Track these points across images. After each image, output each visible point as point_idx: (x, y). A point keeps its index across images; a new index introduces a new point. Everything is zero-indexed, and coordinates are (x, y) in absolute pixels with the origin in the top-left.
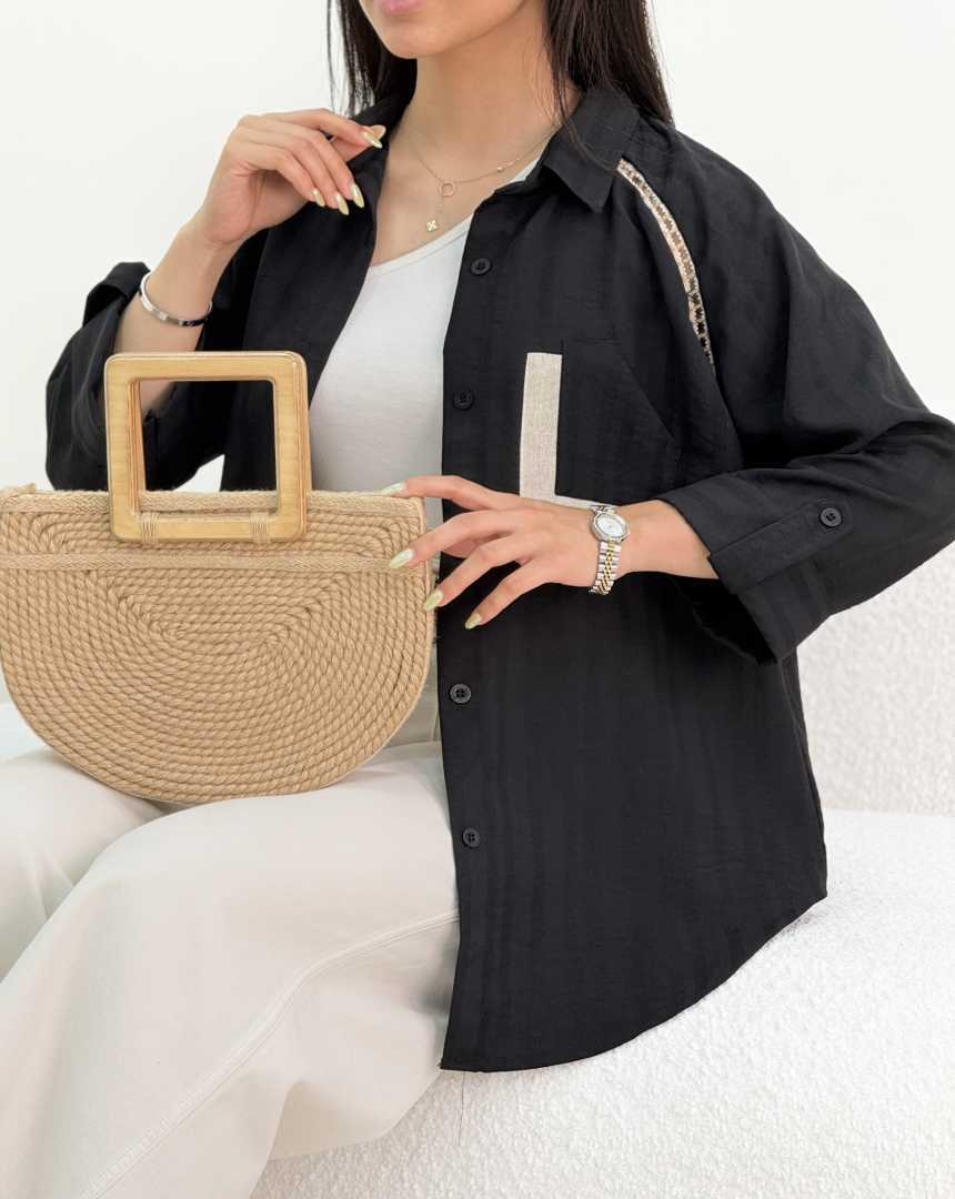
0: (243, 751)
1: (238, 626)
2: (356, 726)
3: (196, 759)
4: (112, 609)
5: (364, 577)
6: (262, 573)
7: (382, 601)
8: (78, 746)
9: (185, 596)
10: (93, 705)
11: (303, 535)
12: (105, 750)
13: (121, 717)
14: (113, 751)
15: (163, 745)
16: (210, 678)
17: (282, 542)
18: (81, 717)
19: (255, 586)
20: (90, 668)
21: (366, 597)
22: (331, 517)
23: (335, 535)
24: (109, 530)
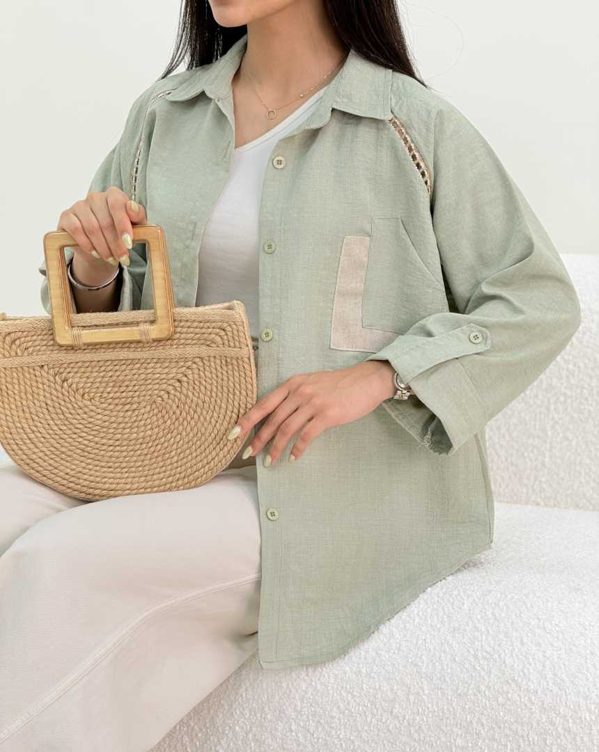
0: (147, 468)
1: (138, 393)
2: (214, 449)
3: (119, 475)
4: (59, 388)
5: (212, 359)
6: (149, 361)
7: (224, 372)
8: (46, 473)
9: (103, 377)
10: (52, 446)
11: (172, 335)
12: (62, 474)
13: (70, 453)
14: (67, 474)
15: (98, 468)
16: (122, 425)
17: (159, 341)
18: (46, 455)
19: (146, 368)
20: (49, 425)
21: (214, 371)
22: (189, 324)
23: (192, 335)
24: (53, 339)
